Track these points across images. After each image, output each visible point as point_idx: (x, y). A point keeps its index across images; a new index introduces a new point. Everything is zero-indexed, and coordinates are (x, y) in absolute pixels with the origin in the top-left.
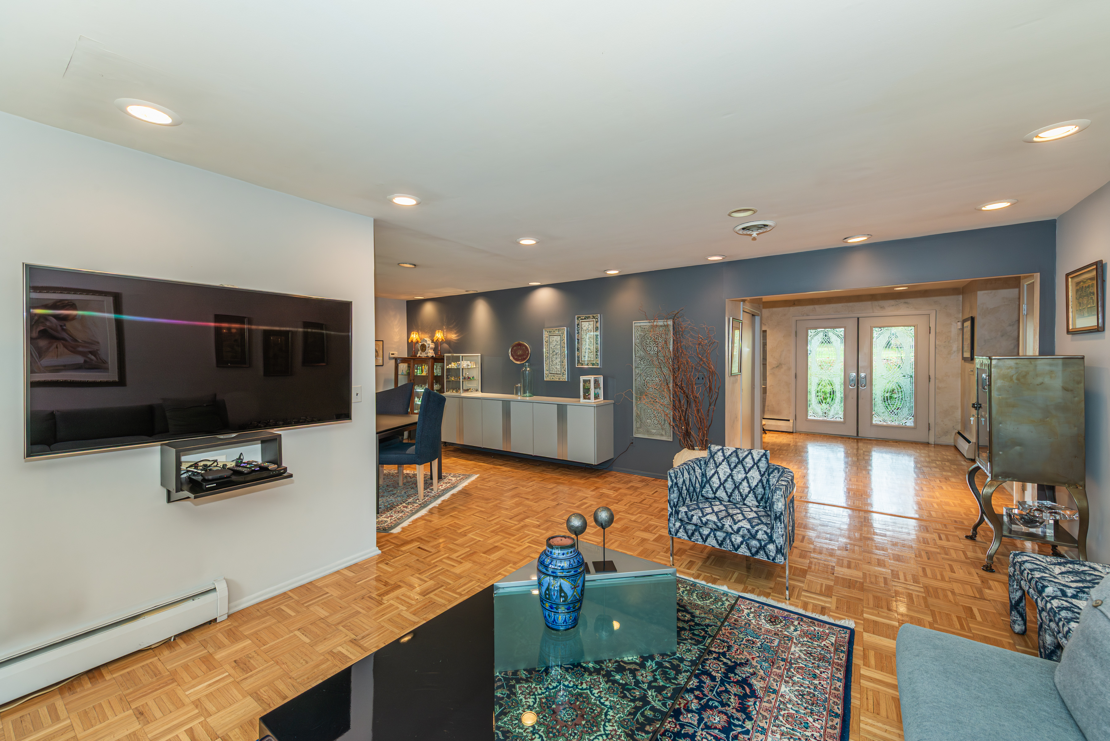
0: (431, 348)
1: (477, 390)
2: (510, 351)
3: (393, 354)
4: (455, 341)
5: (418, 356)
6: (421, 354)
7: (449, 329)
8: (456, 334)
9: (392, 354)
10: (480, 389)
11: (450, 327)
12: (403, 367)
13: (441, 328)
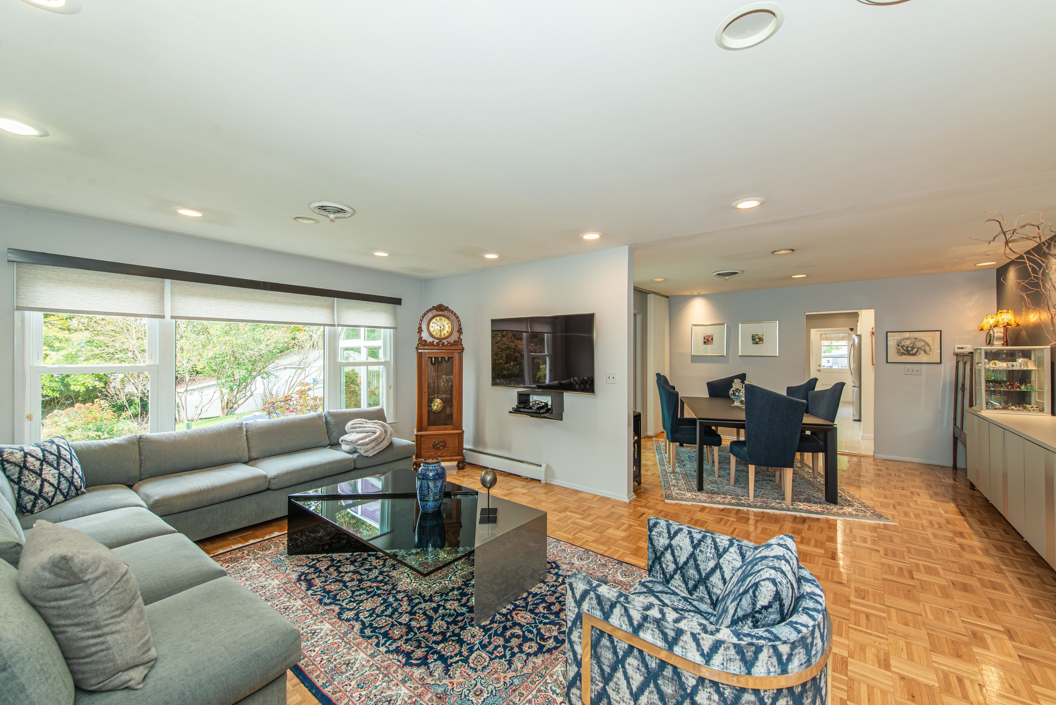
1: (1044, 410)
3: (963, 348)
9: (959, 348)
10: (1049, 407)
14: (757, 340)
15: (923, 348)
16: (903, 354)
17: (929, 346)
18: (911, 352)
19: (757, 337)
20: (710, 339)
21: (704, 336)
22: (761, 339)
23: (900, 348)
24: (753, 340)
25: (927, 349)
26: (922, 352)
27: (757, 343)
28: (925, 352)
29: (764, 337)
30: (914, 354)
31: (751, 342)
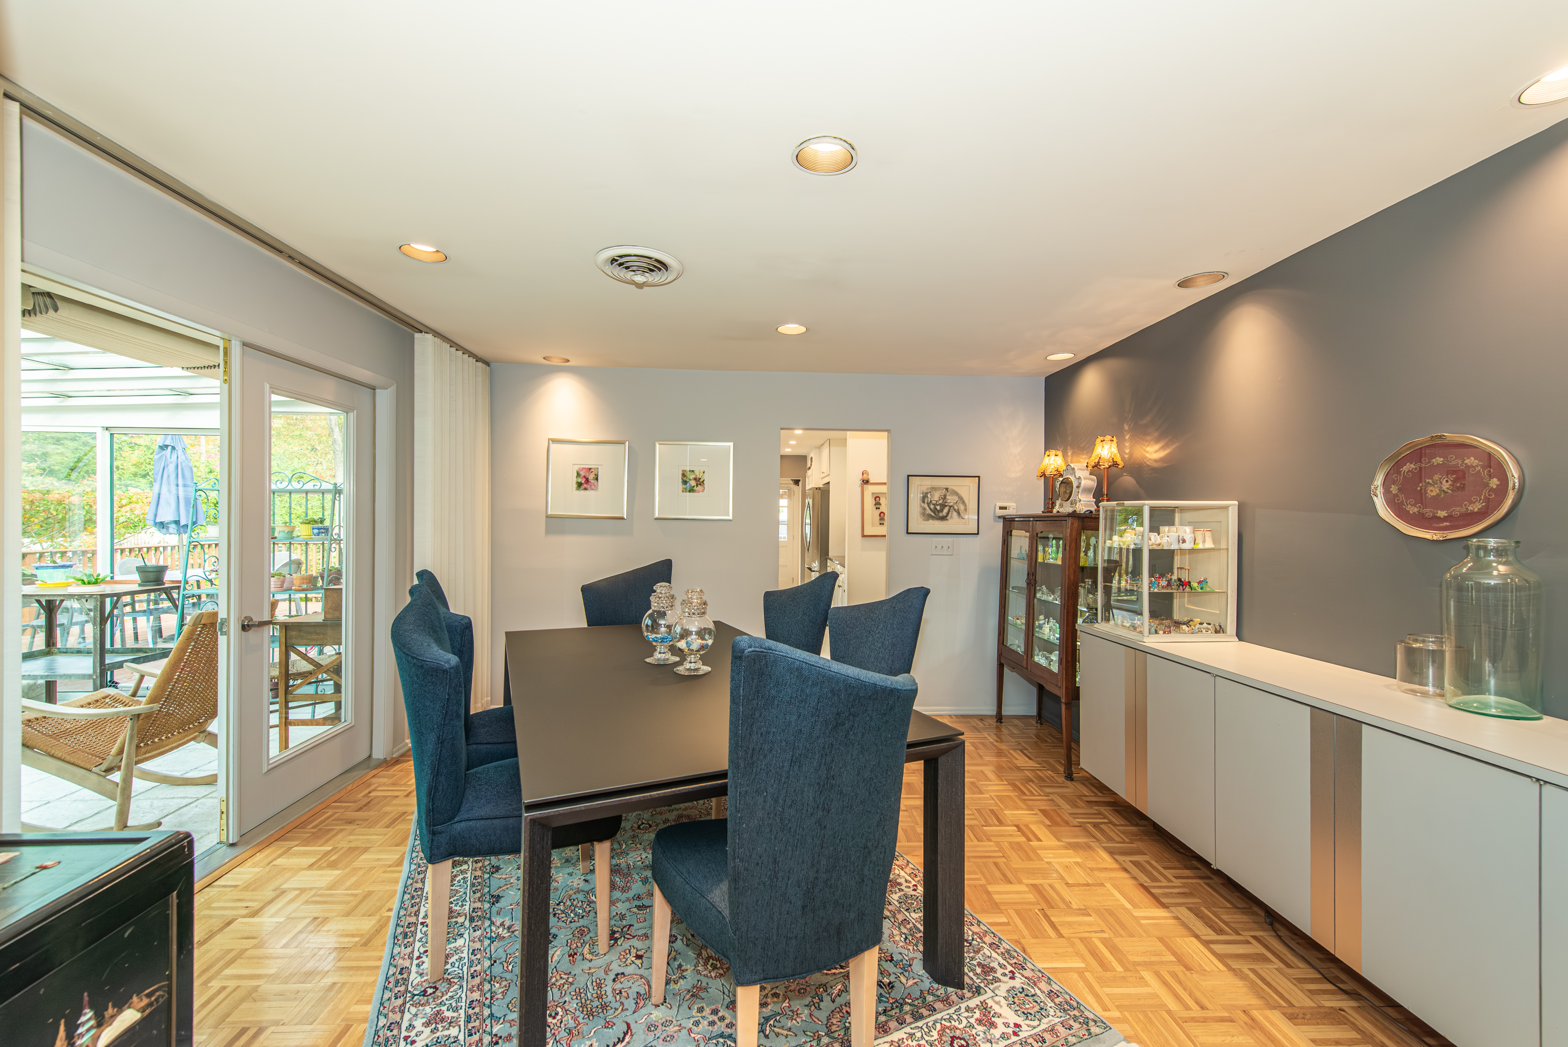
0: (1087, 490)
1: (1220, 630)
2: (1379, 480)
3: (1005, 508)
4: (1155, 465)
5: (1055, 511)
6: (1061, 506)
7: (1141, 432)
8: (1157, 441)
9: (1001, 508)
10: (1231, 626)
11: (1144, 422)
12: (1020, 542)
13: (1117, 433)
14: (693, 483)
15: (956, 507)
16: (930, 517)
17: (964, 502)
18: (941, 515)
19: (692, 477)
20: (591, 477)
21: (576, 468)
22: (699, 482)
23: (926, 506)
24: (685, 482)
25: (962, 507)
26: (955, 514)
27: (692, 490)
28: (959, 513)
29: (706, 477)
30: (944, 518)
31: (681, 486)
